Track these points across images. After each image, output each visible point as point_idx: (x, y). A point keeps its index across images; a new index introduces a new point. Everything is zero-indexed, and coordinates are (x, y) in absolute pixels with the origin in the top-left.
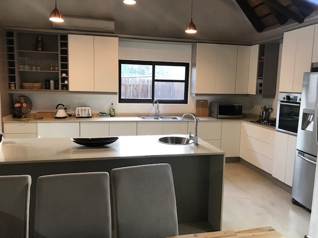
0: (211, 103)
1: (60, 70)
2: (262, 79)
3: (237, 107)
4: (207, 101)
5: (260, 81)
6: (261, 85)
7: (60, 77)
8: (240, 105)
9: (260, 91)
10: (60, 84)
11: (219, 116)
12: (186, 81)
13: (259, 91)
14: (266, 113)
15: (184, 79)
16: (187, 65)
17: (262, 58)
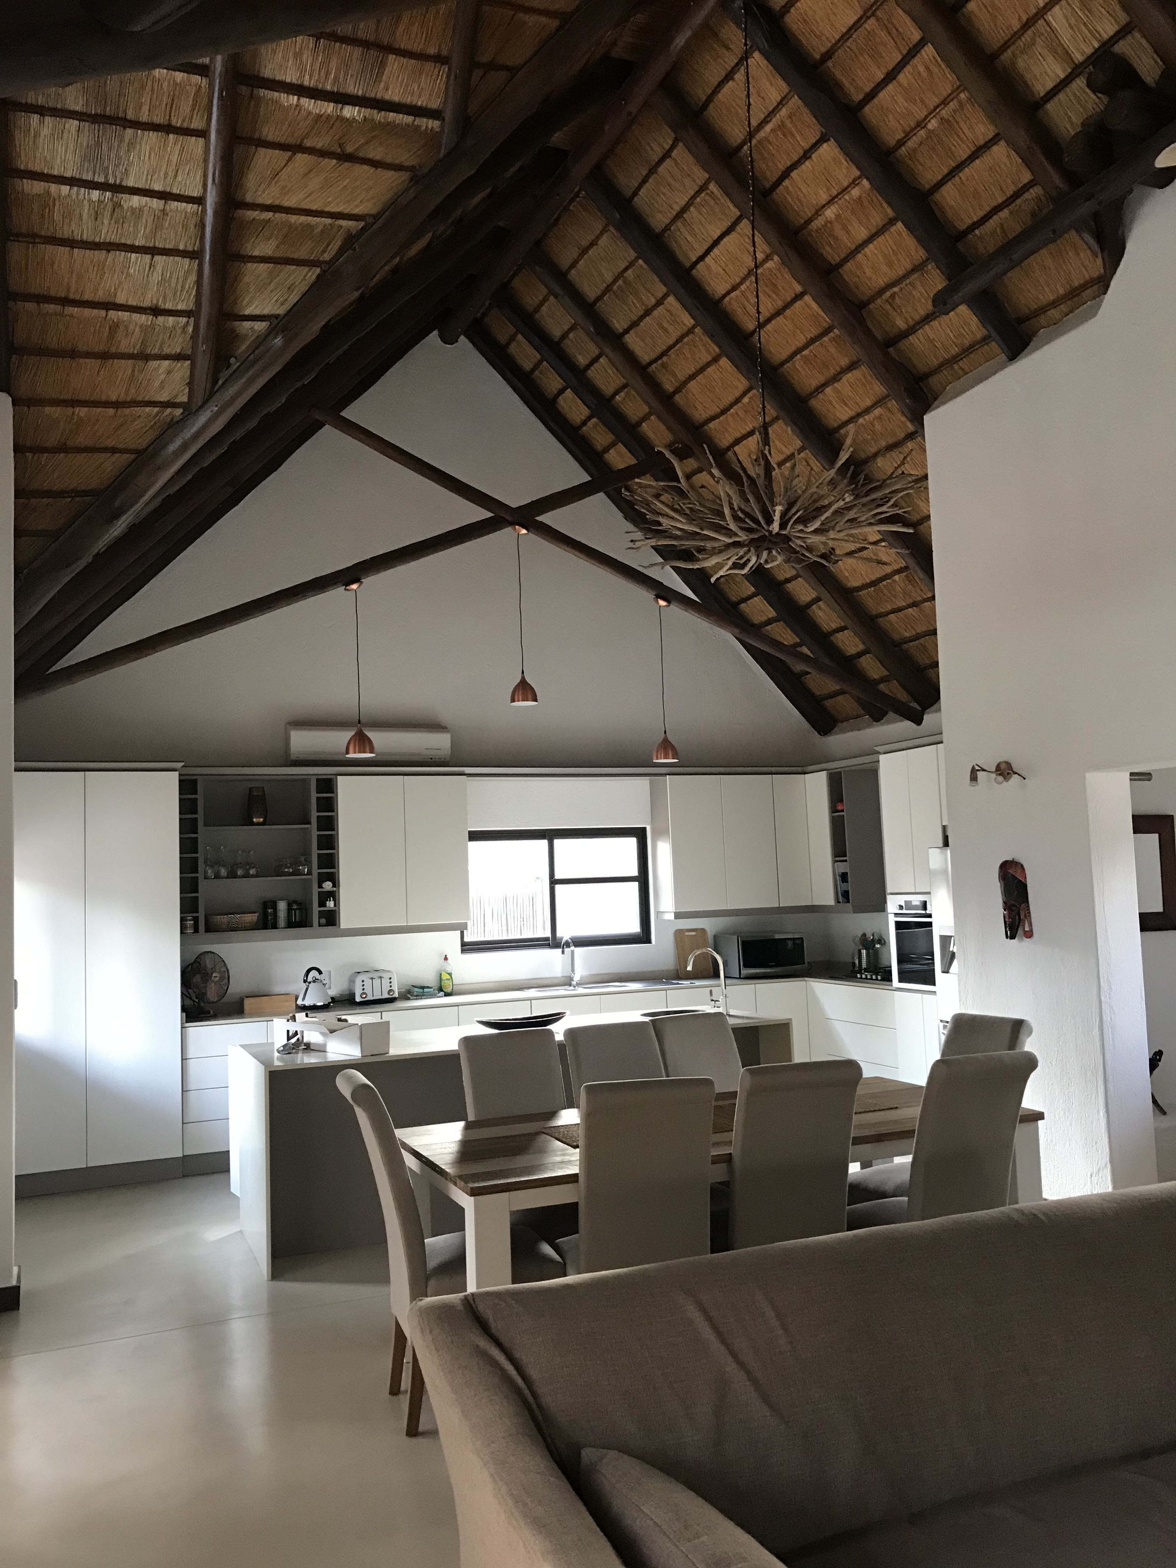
0: (715, 937)
1: (316, 871)
2: (846, 861)
3: (790, 943)
4: (703, 931)
5: (842, 868)
6: (844, 877)
7: (316, 890)
8: (796, 936)
9: (846, 895)
10: (316, 909)
11: (745, 972)
12: (643, 879)
13: (844, 896)
14: (868, 954)
15: (635, 873)
16: (640, 834)
17: (840, 808)
